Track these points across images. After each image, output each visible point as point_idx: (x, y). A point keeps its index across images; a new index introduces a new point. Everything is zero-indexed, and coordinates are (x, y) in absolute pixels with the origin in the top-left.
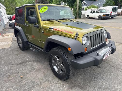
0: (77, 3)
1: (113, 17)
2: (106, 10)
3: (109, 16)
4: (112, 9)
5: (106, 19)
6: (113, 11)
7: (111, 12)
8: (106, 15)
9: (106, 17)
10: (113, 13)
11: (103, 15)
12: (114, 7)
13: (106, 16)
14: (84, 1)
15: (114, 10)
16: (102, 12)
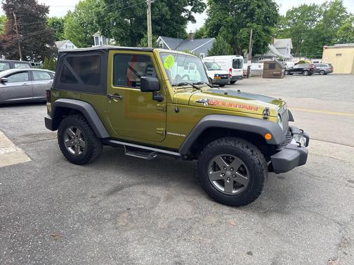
0: (146, 42)
1: (234, 82)
2: (219, 64)
3: (227, 78)
4: (231, 63)
5: (222, 85)
6: (234, 67)
7: (231, 70)
8: (222, 76)
9: (222, 82)
10: (235, 71)
11: (215, 75)
12: (235, 57)
13: (222, 78)
14: (160, 37)
15: (237, 64)
16: (212, 68)
